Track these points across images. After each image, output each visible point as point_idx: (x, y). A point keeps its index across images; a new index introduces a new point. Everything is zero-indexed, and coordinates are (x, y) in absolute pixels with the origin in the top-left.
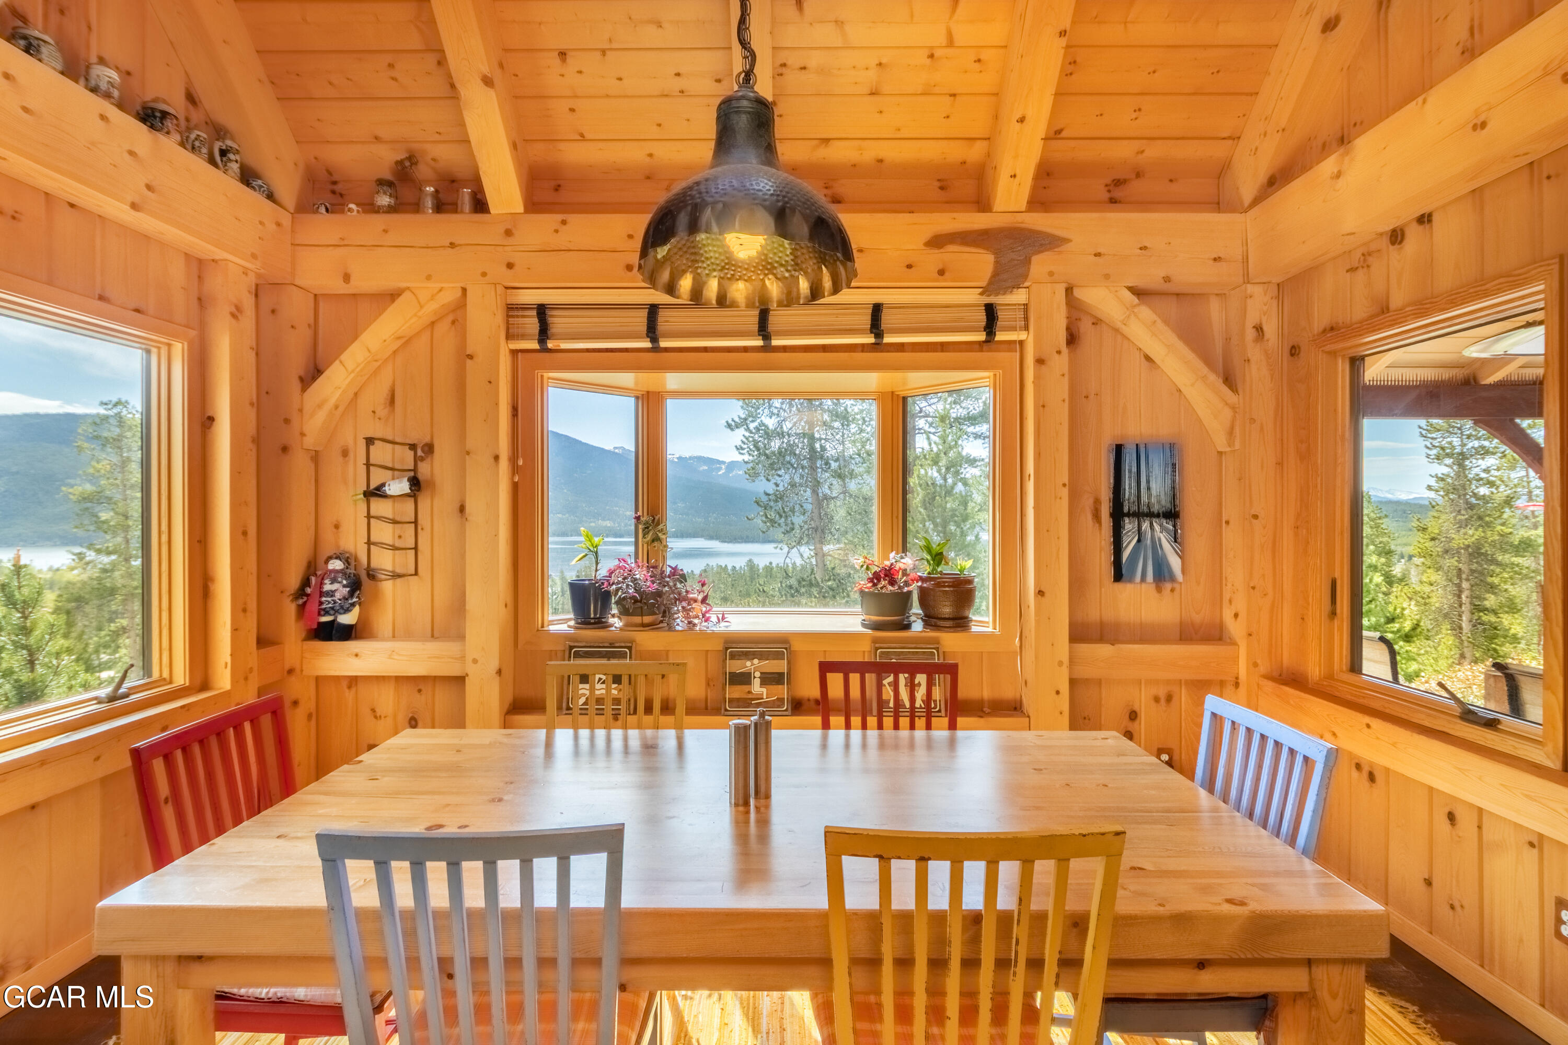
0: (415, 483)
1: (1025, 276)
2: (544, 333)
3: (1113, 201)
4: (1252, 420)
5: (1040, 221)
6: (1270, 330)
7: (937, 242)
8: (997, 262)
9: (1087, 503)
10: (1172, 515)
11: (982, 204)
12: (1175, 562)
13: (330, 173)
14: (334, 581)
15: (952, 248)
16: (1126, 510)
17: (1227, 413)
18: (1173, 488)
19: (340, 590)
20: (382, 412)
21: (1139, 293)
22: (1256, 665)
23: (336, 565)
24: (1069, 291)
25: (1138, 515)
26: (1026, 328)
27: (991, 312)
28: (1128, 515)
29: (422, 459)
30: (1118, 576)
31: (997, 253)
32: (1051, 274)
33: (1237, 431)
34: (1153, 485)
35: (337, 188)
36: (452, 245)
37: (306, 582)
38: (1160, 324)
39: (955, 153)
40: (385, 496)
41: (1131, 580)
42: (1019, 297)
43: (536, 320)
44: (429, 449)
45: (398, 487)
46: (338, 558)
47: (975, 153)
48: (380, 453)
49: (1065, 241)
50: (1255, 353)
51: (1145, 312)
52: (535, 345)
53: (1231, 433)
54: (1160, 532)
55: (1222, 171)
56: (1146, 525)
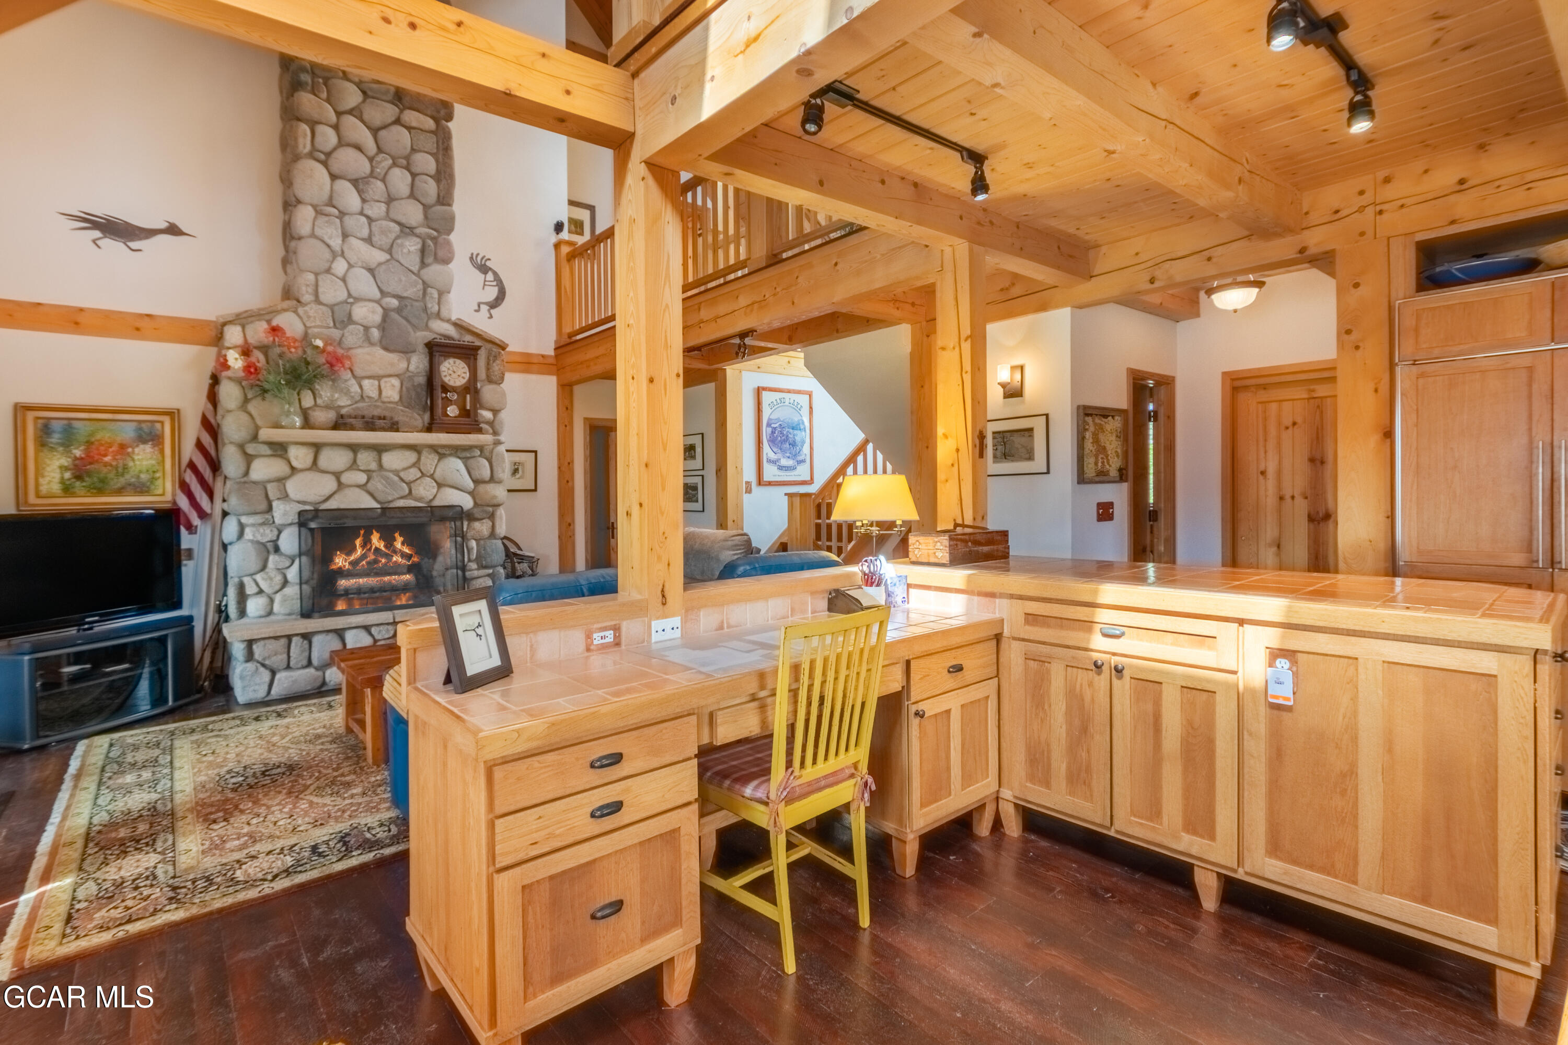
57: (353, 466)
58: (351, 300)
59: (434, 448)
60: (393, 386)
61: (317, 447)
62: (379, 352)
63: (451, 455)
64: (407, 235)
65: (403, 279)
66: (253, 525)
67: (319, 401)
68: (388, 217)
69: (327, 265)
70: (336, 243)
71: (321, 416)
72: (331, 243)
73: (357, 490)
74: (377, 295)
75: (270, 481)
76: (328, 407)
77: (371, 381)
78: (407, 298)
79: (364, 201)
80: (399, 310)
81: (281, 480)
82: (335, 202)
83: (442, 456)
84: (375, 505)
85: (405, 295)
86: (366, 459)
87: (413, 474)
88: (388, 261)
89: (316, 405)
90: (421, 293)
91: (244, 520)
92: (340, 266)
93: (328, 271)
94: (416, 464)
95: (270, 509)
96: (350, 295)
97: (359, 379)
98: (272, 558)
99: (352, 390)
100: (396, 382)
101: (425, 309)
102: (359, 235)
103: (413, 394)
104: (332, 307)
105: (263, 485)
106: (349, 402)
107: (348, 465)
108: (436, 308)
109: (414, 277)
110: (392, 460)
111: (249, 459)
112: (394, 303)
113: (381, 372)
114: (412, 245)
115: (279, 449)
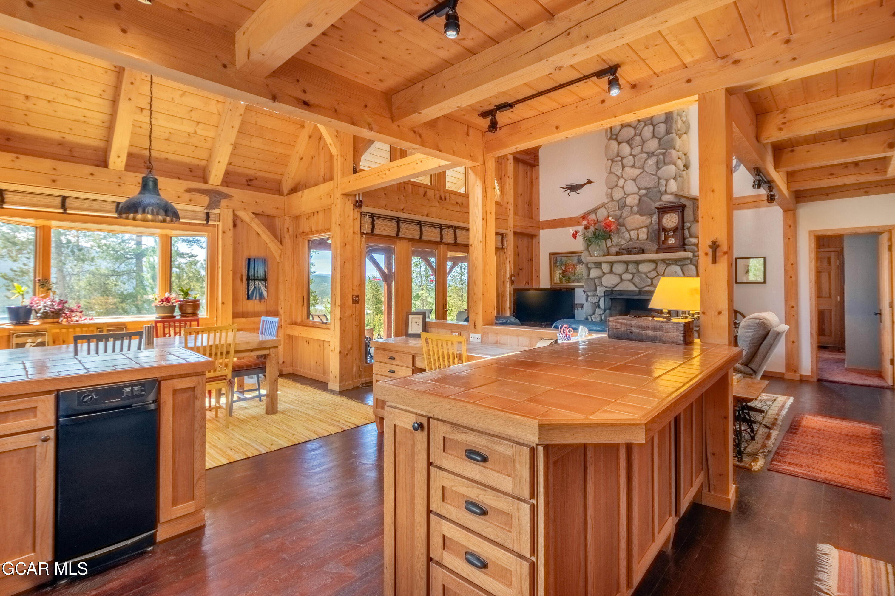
1: (219, 205)
3: (248, 185)
4: (286, 254)
5: (225, 190)
6: (291, 229)
7: (189, 191)
8: (210, 200)
9: (239, 276)
10: (265, 280)
11: (206, 181)
12: (265, 294)
15: (194, 193)
16: (251, 278)
17: (279, 251)
18: (265, 272)
21: (255, 214)
22: (286, 321)
24: (234, 211)
25: (255, 280)
26: (219, 221)
27: (208, 214)
28: (252, 280)
30: (248, 298)
31: (211, 197)
32: (227, 206)
33: (282, 256)
34: (259, 271)
38: (261, 224)
39: (195, 162)
41: (252, 299)
42: (217, 211)
47: (203, 163)
49: (232, 197)
50: (287, 235)
51: (257, 220)
53: (280, 257)
54: (261, 285)
55: (280, 183)
56: (257, 283)
57: (627, 271)
58: (626, 196)
59: (664, 261)
60: (643, 232)
61: (612, 263)
62: (637, 217)
63: (673, 264)
64: (652, 156)
65: (648, 179)
66: (591, 296)
67: (613, 243)
68: (642, 152)
69: (615, 184)
70: (619, 173)
71: (613, 250)
72: (617, 173)
73: (628, 282)
74: (636, 190)
75: (595, 278)
76: (617, 245)
77: (634, 231)
78: (649, 188)
79: (632, 148)
80: (646, 195)
81: (600, 278)
82: (620, 155)
83: (668, 265)
84: (636, 289)
85: (649, 187)
86: (631, 267)
87: (654, 274)
88: (642, 172)
89: (612, 245)
90: (657, 183)
91: (589, 294)
92: (621, 182)
93: (617, 186)
94: (655, 269)
95: (596, 290)
96: (625, 194)
97: (629, 231)
98: (597, 310)
99: (626, 237)
100: (645, 230)
101: (660, 191)
102: (629, 165)
103: (653, 235)
104: (618, 201)
105: (594, 279)
106: (625, 242)
107: (625, 271)
108: (664, 189)
109: (653, 176)
110: (643, 268)
111: (589, 269)
112: (643, 192)
113: (638, 227)
114: (652, 161)
115: (598, 265)
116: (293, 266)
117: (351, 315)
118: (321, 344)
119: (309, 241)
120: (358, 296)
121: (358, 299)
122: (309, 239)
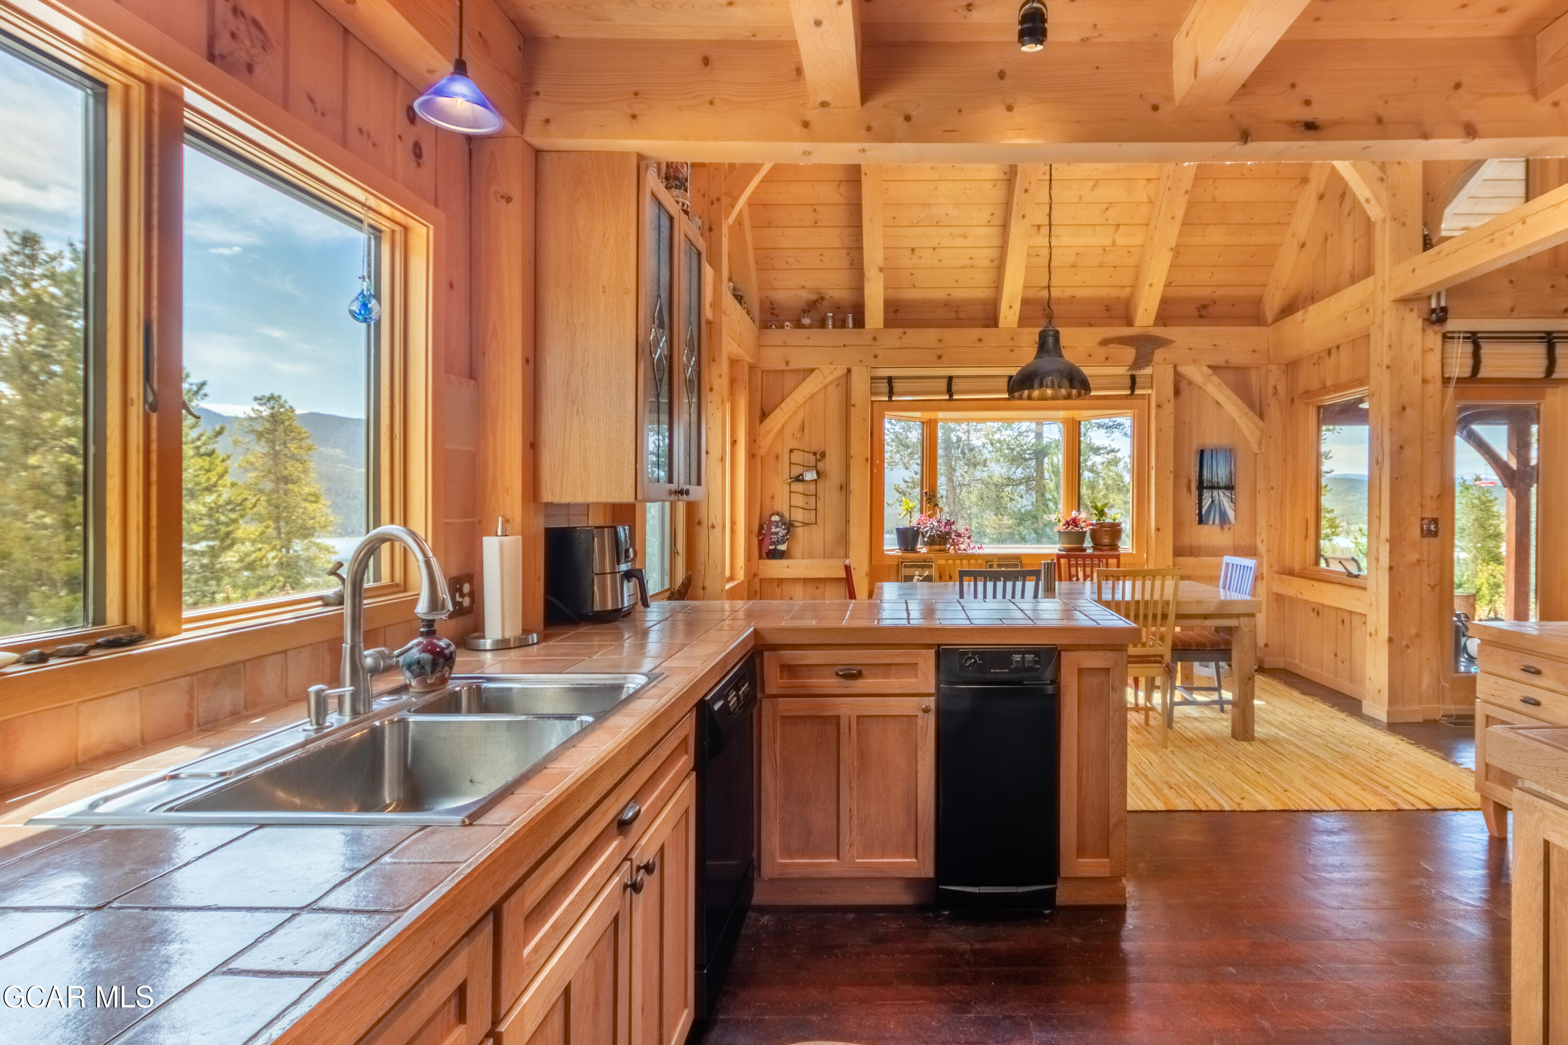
0: (818, 473)
1: (1151, 361)
2: (891, 393)
3: (1201, 316)
4: (1271, 437)
5: (1160, 332)
6: (1281, 389)
7: (1105, 342)
8: (1137, 353)
9: (1184, 481)
10: (1230, 487)
11: (1129, 322)
12: (1231, 514)
13: (772, 304)
14: (777, 526)
15: (1112, 346)
16: (1205, 485)
17: (1258, 432)
18: (1231, 474)
19: (782, 532)
20: (798, 435)
21: (1214, 368)
22: (1271, 566)
23: (775, 518)
24: (1175, 367)
25: (1212, 488)
26: (1152, 388)
27: (1133, 378)
28: (1207, 488)
29: (820, 460)
30: (1201, 521)
31: (1138, 349)
32: (1165, 359)
33: (1264, 442)
34: (1219, 472)
35: (775, 311)
36: (845, 346)
37: (761, 528)
38: (1224, 386)
39: (1114, 293)
40: (803, 481)
41: (1207, 523)
42: (1148, 371)
43: (887, 385)
44: (823, 455)
45: (810, 476)
46: (778, 514)
47: (1126, 293)
48: (797, 457)
49: (1173, 342)
50: (1273, 401)
51: (1215, 379)
52: (887, 399)
53: (1260, 444)
54: (1223, 498)
55: (1258, 302)
56: (1215, 493)
116: (1285, 460)
117: (1418, 561)
118: (1346, 618)
119: (1319, 407)
120: (1435, 521)
121: (1436, 527)
122: (1320, 404)
